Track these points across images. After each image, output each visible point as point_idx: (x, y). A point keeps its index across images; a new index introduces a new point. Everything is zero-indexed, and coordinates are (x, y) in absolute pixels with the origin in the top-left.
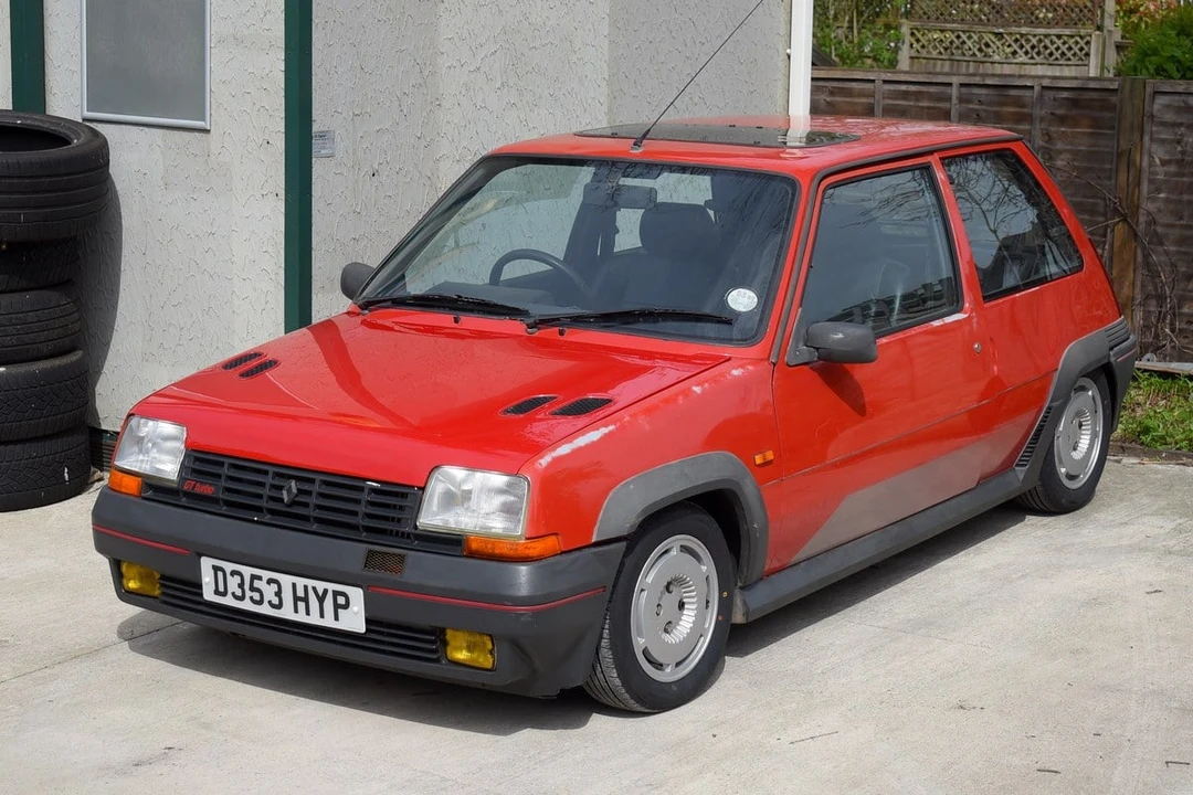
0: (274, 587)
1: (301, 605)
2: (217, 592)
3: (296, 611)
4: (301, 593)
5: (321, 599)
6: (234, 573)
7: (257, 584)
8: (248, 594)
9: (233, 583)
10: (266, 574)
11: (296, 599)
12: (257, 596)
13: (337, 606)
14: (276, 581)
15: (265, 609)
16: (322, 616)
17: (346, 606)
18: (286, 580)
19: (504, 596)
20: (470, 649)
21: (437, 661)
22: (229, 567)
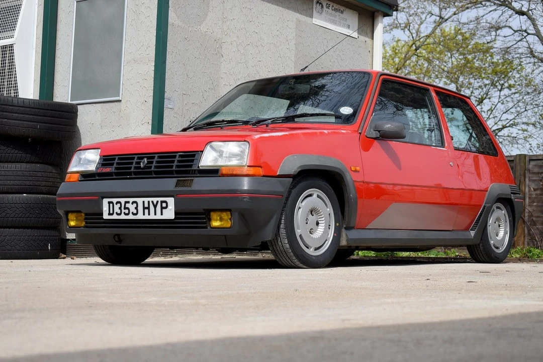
0: (135, 205)
1: (146, 211)
2: (110, 214)
3: (144, 214)
4: (146, 205)
5: (155, 206)
6: (117, 203)
7: (127, 205)
8: (123, 211)
9: (117, 207)
10: (131, 200)
11: (144, 208)
12: (127, 211)
13: (162, 208)
14: (136, 202)
15: (131, 217)
16: (155, 214)
17: (166, 207)
18: (140, 201)
19: (237, 190)
20: (221, 220)
21: (206, 227)
22: (115, 200)
